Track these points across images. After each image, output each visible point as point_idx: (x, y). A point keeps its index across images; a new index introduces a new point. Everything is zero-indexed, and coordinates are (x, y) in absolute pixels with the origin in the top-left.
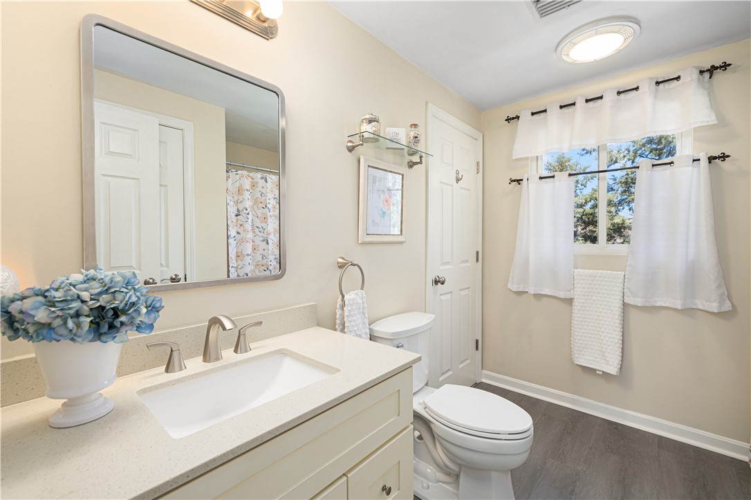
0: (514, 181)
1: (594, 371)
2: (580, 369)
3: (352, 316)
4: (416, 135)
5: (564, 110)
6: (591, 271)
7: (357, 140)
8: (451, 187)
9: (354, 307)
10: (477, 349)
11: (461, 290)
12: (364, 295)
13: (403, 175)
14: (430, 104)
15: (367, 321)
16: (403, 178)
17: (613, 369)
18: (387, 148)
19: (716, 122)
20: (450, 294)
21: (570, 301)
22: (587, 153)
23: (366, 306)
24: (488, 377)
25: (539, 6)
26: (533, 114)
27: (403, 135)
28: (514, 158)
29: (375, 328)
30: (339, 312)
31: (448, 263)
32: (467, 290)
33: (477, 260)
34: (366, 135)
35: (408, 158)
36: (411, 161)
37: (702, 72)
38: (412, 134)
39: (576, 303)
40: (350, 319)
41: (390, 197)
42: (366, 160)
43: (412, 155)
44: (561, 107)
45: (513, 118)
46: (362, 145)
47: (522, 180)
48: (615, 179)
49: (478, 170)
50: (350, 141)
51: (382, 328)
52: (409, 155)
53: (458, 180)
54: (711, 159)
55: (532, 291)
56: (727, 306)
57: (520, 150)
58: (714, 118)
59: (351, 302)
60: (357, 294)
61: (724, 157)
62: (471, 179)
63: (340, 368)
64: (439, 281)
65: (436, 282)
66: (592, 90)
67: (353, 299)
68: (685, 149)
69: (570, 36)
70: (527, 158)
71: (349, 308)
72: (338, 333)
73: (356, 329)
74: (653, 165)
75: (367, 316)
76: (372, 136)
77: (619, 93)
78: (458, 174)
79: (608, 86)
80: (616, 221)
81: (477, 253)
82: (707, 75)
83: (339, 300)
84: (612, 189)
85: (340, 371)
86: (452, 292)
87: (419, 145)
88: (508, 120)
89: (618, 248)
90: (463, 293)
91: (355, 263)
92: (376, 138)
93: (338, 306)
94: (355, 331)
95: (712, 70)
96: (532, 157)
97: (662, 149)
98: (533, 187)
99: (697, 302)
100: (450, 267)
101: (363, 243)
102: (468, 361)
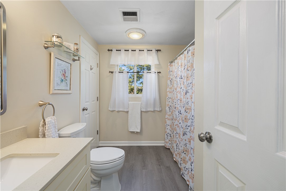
0: (111, 72)
1: (134, 132)
2: (130, 132)
3: (50, 129)
4: (77, 48)
5: (126, 51)
6: (133, 102)
7: (49, 45)
8: (88, 72)
9: (51, 125)
10: (98, 134)
11: (92, 112)
12: (56, 118)
13: (71, 64)
14: (81, 37)
15: (57, 130)
16: (71, 65)
17: (139, 131)
18: (64, 51)
19: (159, 64)
20: (88, 114)
21: (127, 112)
22: (124, 65)
23: (56, 123)
24: (102, 143)
25: (124, 17)
26: (117, 50)
27: (72, 47)
28: (111, 64)
29: (61, 133)
30: (41, 129)
31: (88, 102)
32: (94, 112)
33: (98, 100)
34: (56, 43)
35: (73, 57)
36: (74, 59)
37: (156, 50)
38: (76, 47)
39: (129, 113)
40: (49, 131)
41: (65, 73)
42: (54, 55)
43: (75, 56)
44: (125, 50)
45: (110, 50)
46: (54, 47)
47: (113, 72)
48: (131, 75)
49: (98, 66)
50: (46, 44)
51: (63, 132)
52: (74, 56)
53: (91, 69)
54: (158, 72)
55: (117, 110)
56: (161, 109)
57: (113, 62)
58: (158, 63)
59: (49, 122)
60: (51, 118)
61: (160, 72)
62: (96, 70)
63: (59, 153)
64: (85, 109)
65: (84, 110)
66: (134, 47)
67: (50, 121)
68: (153, 69)
69: (130, 30)
70: (115, 65)
71: (48, 125)
72: (41, 139)
73: (52, 135)
74: (147, 72)
75: (57, 128)
76: (59, 44)
77: (140, 50)
78: (91, 67)
79: (137, 47)
80: (132, 87)
81: (98, 98)
82: (157, 51)
83: (41, 123)
84: (131, 78)
85: (59, 154)
86: (89, 113)
87: (79, 52)
88: (109, 50)
89: (139, 95)
90: (93, 113)
91: (51, 103)
92: (60, 46)
93: (41, 125)
94: (52, 136)
95: (158, 50)
96: (116, 65)
97: (142, 68)
98: (117, 75)
99: (156, 109)
100: (88, 103)
101: (53, 94)
102: (95, 139)
